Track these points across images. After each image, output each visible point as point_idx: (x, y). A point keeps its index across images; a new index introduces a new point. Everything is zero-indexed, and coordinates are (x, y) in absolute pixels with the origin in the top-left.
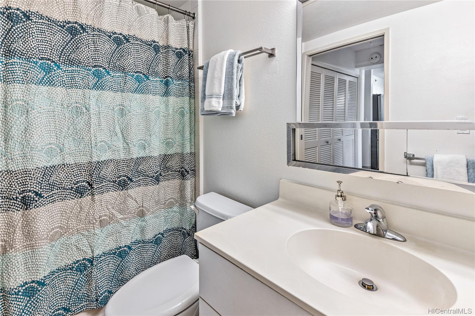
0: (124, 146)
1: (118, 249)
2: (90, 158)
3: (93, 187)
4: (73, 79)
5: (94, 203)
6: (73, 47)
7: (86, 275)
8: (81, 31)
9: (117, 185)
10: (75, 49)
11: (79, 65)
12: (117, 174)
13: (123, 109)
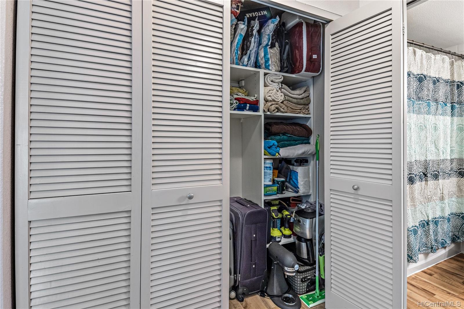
0: (435, 151)
1: (435, 219)
2: (425, 158)
3: (428, 176)
4: (420, 109)
5: (427, 186)
6: (420, 89)
7: (425, 231)
8: (424, 79)
9: (433, 177)
10: (421, 90)
11: (423, 100)
12: (432, 170)
13: (436, 126)
